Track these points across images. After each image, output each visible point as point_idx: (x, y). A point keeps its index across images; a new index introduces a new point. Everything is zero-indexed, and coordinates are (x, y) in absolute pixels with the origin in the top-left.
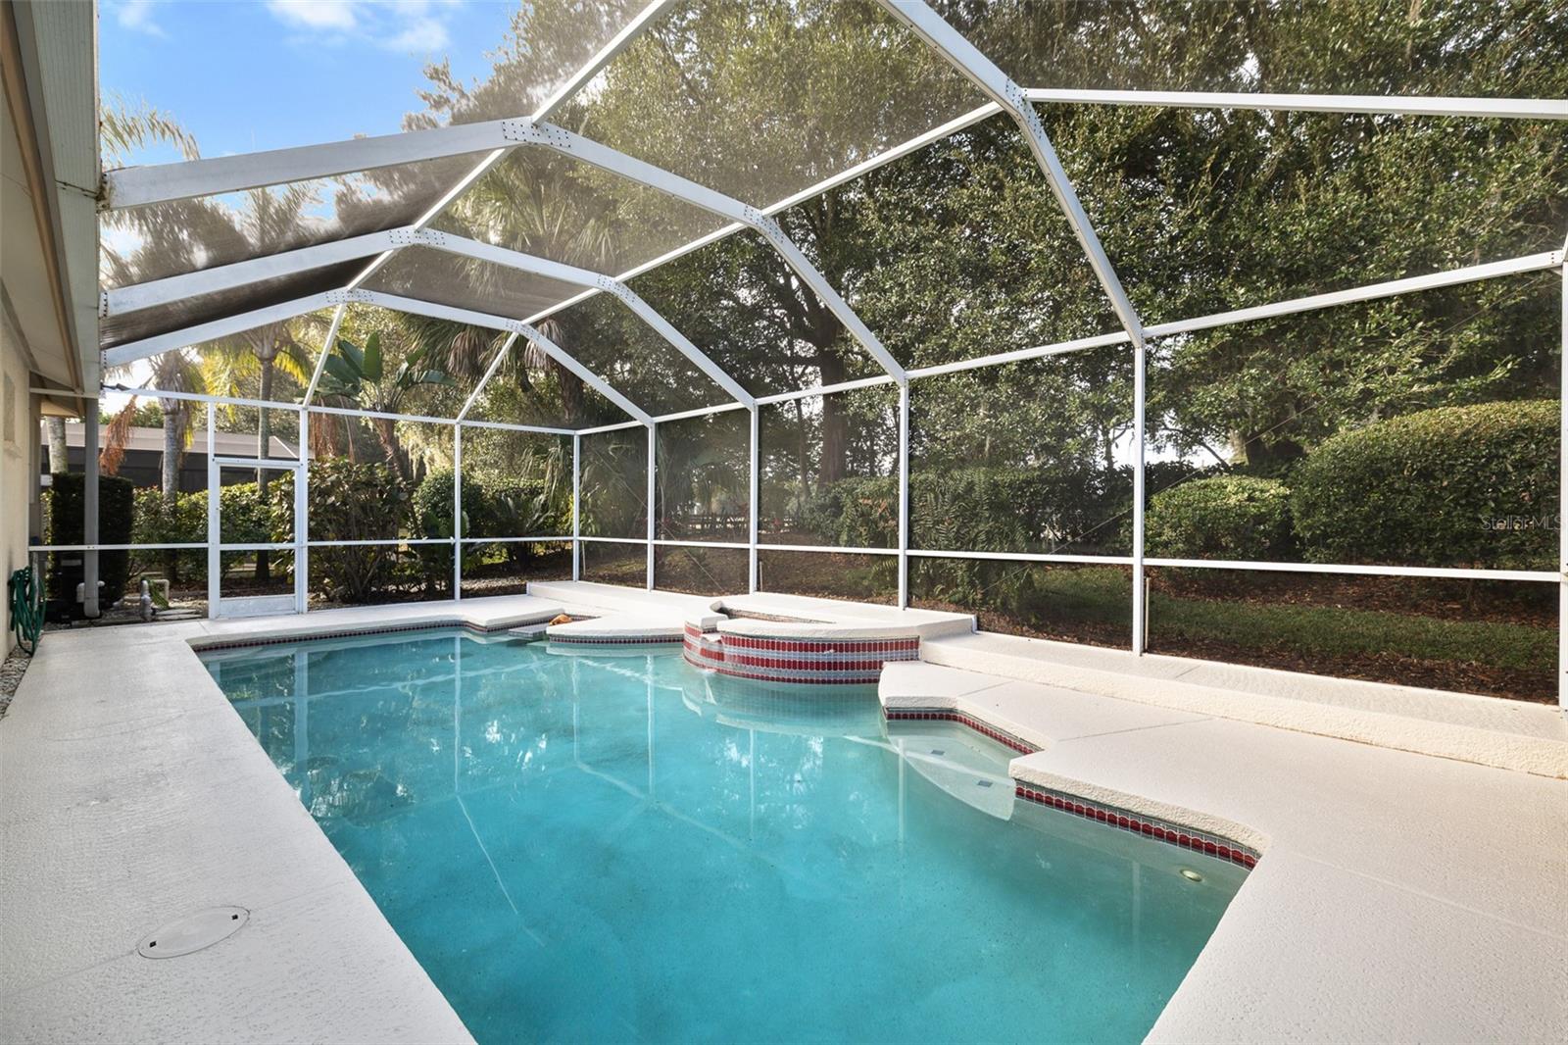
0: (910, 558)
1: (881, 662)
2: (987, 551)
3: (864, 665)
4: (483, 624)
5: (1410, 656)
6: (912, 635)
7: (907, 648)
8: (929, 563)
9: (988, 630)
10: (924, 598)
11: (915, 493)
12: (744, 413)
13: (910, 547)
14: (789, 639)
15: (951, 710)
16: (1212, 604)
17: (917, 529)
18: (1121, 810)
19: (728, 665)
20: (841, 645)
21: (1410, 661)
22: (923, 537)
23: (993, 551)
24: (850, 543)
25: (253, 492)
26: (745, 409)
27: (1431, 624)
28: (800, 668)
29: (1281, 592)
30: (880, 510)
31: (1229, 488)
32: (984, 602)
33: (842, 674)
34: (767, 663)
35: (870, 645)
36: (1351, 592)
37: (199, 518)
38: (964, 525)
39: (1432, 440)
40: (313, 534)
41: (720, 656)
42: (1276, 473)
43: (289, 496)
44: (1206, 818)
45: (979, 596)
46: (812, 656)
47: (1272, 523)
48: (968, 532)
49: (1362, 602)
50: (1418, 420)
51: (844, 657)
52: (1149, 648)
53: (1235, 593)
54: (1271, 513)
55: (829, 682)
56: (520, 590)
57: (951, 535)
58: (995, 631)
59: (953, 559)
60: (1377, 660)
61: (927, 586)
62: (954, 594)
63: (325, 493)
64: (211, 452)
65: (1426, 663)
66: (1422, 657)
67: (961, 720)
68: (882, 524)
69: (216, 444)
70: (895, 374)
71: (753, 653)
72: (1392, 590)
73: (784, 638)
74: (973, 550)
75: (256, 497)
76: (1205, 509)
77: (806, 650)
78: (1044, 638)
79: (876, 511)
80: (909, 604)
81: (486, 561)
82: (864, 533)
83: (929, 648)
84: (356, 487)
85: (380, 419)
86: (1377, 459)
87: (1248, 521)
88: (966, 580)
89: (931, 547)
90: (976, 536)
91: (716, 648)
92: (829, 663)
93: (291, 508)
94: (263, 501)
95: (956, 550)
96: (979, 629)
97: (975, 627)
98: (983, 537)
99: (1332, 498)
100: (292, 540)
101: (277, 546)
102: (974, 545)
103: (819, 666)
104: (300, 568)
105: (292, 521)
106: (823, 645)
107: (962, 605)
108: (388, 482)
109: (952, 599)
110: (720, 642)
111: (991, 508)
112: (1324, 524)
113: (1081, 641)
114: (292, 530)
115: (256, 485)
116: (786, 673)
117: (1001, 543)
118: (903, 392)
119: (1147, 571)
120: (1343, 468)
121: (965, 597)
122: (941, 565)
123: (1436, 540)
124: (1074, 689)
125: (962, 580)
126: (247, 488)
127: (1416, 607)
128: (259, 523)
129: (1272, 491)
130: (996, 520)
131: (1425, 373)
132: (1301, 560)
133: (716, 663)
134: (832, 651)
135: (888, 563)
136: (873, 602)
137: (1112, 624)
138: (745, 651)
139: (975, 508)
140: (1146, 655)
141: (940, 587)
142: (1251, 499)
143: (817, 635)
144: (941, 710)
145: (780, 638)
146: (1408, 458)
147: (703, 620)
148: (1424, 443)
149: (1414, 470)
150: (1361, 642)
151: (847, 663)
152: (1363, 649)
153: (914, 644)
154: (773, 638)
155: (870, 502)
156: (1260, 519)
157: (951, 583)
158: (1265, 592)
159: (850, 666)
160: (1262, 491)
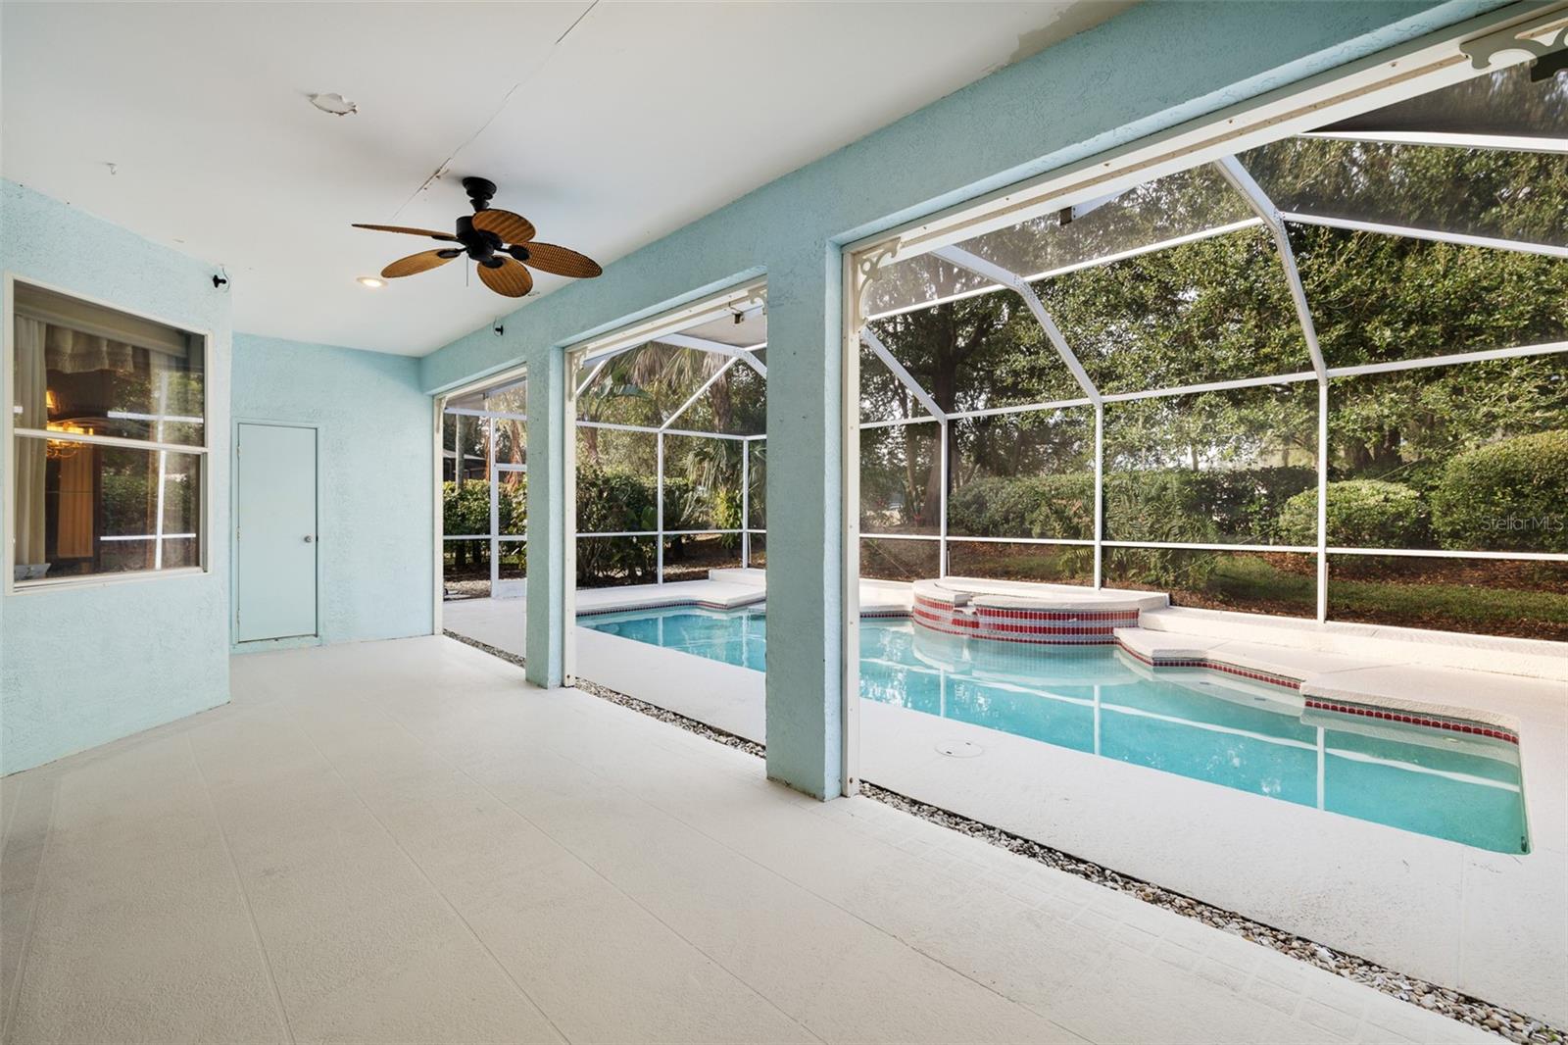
0: (1104, 549)
1: (1112, 629)
2: (1180, 542)
3: (1100, 631)
4: (724, 603)
5: (1546, 621)
6: (1134, 607)
7: (1131, 618)
8: (1123, 552)
9: (1180, 605)
10: (1118, 580)
11: (1108, 495)
12: (936, 425)
13: (1105, 538)
14: (1040, 610)
15: (1202, 660)
16: (1363, 585)
17: (1110, 524)
18: (1395, 710)
19: (982, 631)
20: (1082, 615)
21: (1547, 624)
22: (1116, 531)
23: (1186, 542)
24: (1043, 535)
26: (937, 422)
27: (1555, 598)
28: (1050, 633)
29: (1415, 576)
30: (1074, 509)
31: (1364, 491)
32: (1176, 582)
33: (1083, 637)
34: (1021, 629)
35: (1104, 615)
36: (1477, 575)
38: (1158, 521)
39: (1557, 457)
41: (975, 625)
42: (1399, 478)
44: (1464, 710)
45: (1172, 578)
46: (1059, 624)
47: (1409, 520)
48: (1161, 527)
49: (1490, 582)
50: (1541, 440)
51: (1085, 624)
52: (1329, 617)
53: (1377, 577)
54: (1408, 512)
55: (1073, 643)
56: (704, 576)
57: (1146, 529)
58: (1186, 606)
59: (1146, 549)
60: (1520, 624)
61: (1119, 570)
62: (1147, 576)
64: (492, 459)
65: (1560, 625)
66: (1556, 621)
67: (1211, 667)
68: (1076, 520)
70: (1093, 397)
71: (1008, 621)
72: (1512, 573)
73: (1034, 609)
74: (1166, 541)
76: (1350, 508)
77: (1055, 619)
78: (1234, 611)
79: (1070, 509)
80: (1103, 584)
82: (1058, 527)
83: (1144, 617)
85: (586, 427)
86: (1510, 471)
87: (1388, 518)
88: (1159, 565)
89: (1125, 539)
90: (1170, 530)
91: (972, 619)
92: (1073, 629)
95: (1150, 541)
96: (1171, 604)
97: (1168, 603)
98: (1176, 531)
99: (1472, 501)
102: (1167, 536)
103: (1064, 631)
106: (1068, 615)
107: (1156, 585)
109: (1145, 580)
110: (975, 613)
111: (1184, 507)
112: (1463, 521)
113: (1268, 613)
116: (1037, 637)
117: (1193, 535)
118: (1099, 413)
119: (1329, 557)
120: (1482, 478)
121: (1158, 579)
122: (1134, 554)
123: (1559, 534)
124: (1285, 646)
125: (1155, 565)
127: (1537, 586)
129: (1404, 494)
130: (1189, 517)
131: (1543, 401)
132: (1439, 548)
133: (970, 630)
134: (1075, 619)
135: (1082, 552)
136: (1066, 584)
137: (1284, 600)
138: (999, 620)
139: (1167, 508)
140: (1329, 622)
141: (1134, 571)
142: (1386, 500)
143: (1064, 607)
144: (1194, 660)
145: (1032, 610)
146: (1537, 471)
147: (956, 596)
148: (1550, 460)
149: (1541, 480)
150: (1504, 611)
151: (1087, 629)
152: (1507, 616)
153: (1135, 615)
154: (1026, 609)
155: (1064, 502)
156: (1399, 516)
157: (1144, 567)
158: (1402, 575)
159: (1089, 631)
160: (1395, 493)
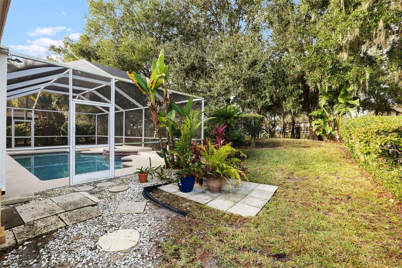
3: (128, 155)
6: (136, 151)
7: (135, 153)
13: (145, 137)
24: (137, 136)
25: (23, 126)
28: (117, 156)
37: (10, 131)
40: (35, 135)
43: (30, 127)
46: (119, 154)
63: (38, 127)
64: (12, 116)
69: (14, 114)
75: (24, 127)
81: (81, 141)
83: (139, 153)
84: (45, 125)
85: (51, 112)
93: (30, 129)
94: (25, 128)
97: (152, 150)
100: (31, 136)
101: (28, 137)
103: (120, 156)
104: (32, 142)
105: (31, 132)
108: (53, 124)
114: (31, 134)
115: (24, 124)
126: (22, 125)
128: (25, 132)
159: (125, 156)
